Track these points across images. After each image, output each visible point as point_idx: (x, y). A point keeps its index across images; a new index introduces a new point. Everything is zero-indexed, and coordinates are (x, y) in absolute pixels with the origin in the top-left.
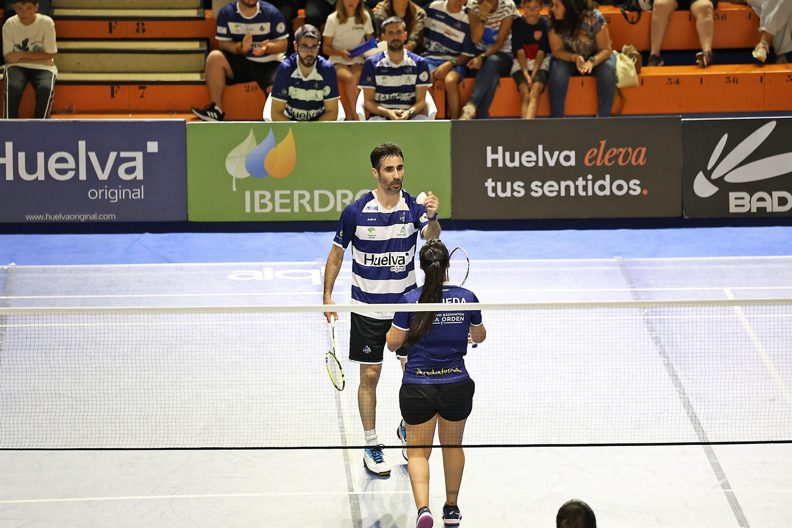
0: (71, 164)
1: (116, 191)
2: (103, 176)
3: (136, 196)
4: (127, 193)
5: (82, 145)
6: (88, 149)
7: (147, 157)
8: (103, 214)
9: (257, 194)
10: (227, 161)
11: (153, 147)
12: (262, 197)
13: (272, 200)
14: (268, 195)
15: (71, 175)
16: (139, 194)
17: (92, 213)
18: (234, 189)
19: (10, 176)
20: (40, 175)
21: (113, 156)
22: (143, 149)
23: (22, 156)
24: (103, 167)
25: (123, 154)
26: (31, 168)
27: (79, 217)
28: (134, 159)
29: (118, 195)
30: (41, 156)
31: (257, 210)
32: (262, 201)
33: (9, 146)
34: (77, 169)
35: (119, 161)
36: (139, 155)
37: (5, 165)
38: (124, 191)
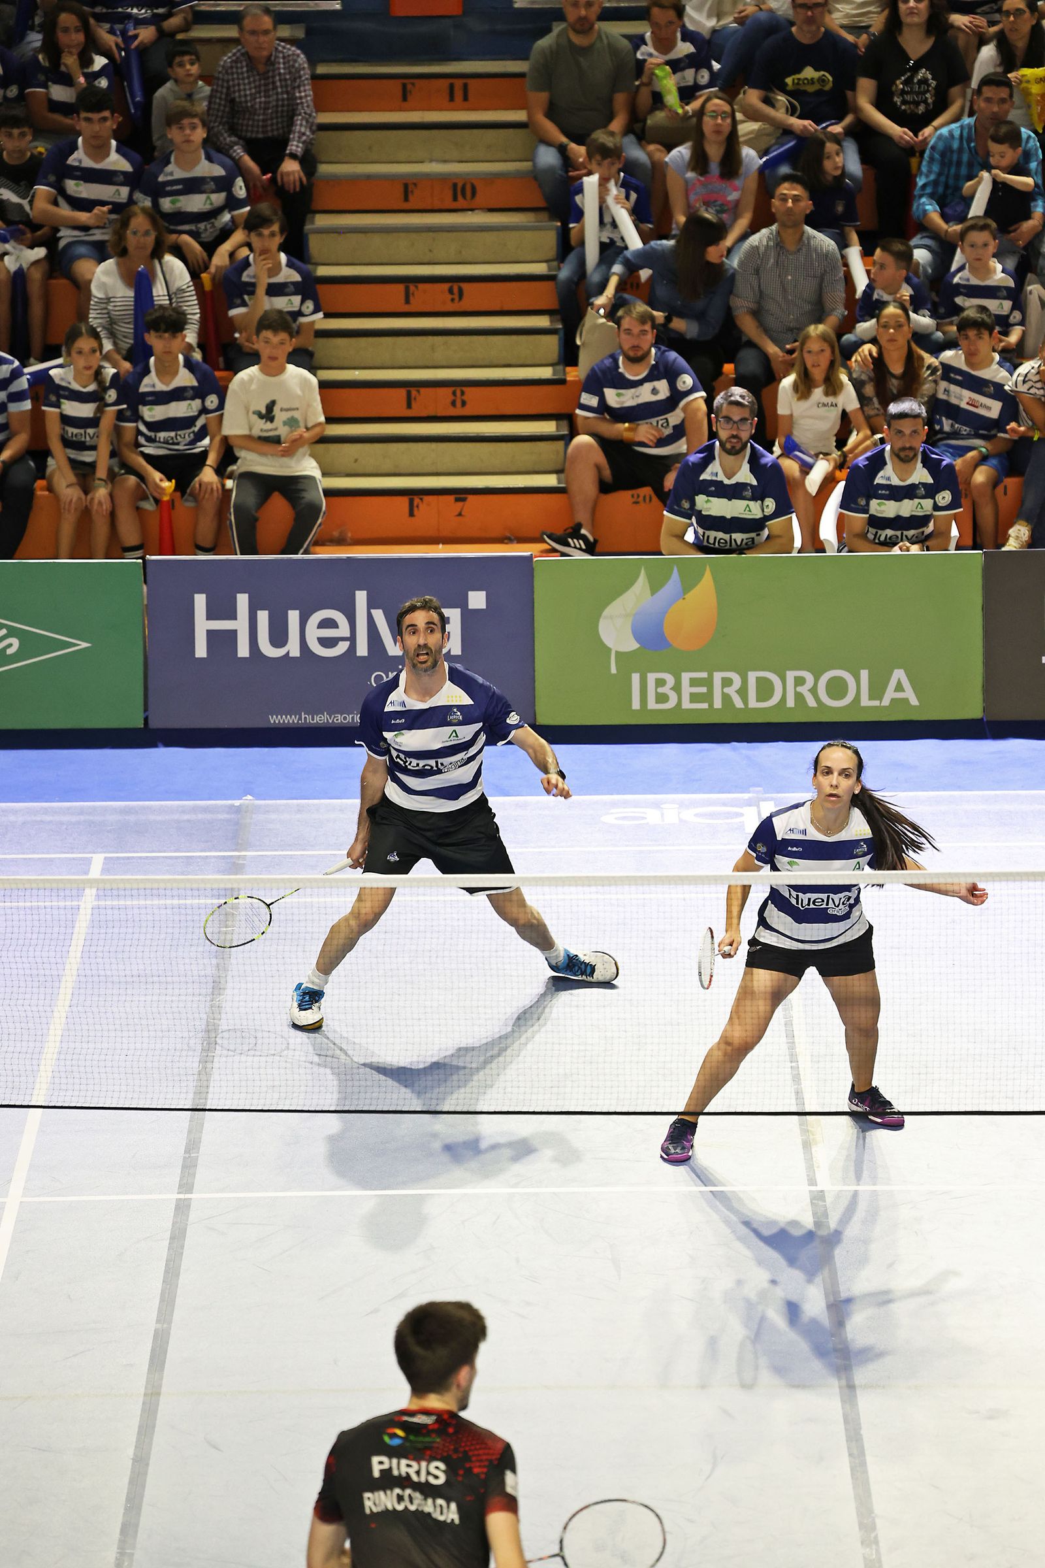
0: (344, 630)
2: (395, 649)
5: (361, 597)
6: (371, 605)
7: (469, 616)
9: (652, 677)
10: (601, 620)
12: (660, 683)
13: (677, 688)
14: (670, 680)
15: (343, 647)
18: (614, 670)
19: (243, 651)
20: (293, 648)
22: (462, 603)
23: (263, 616)
24: (395, 633)
26: (279, 636)
30: (294, 616)
31: (652, 705)
32: (660, 690)
33: (243, 600)
34: (352, 639)
37: (236, 631)
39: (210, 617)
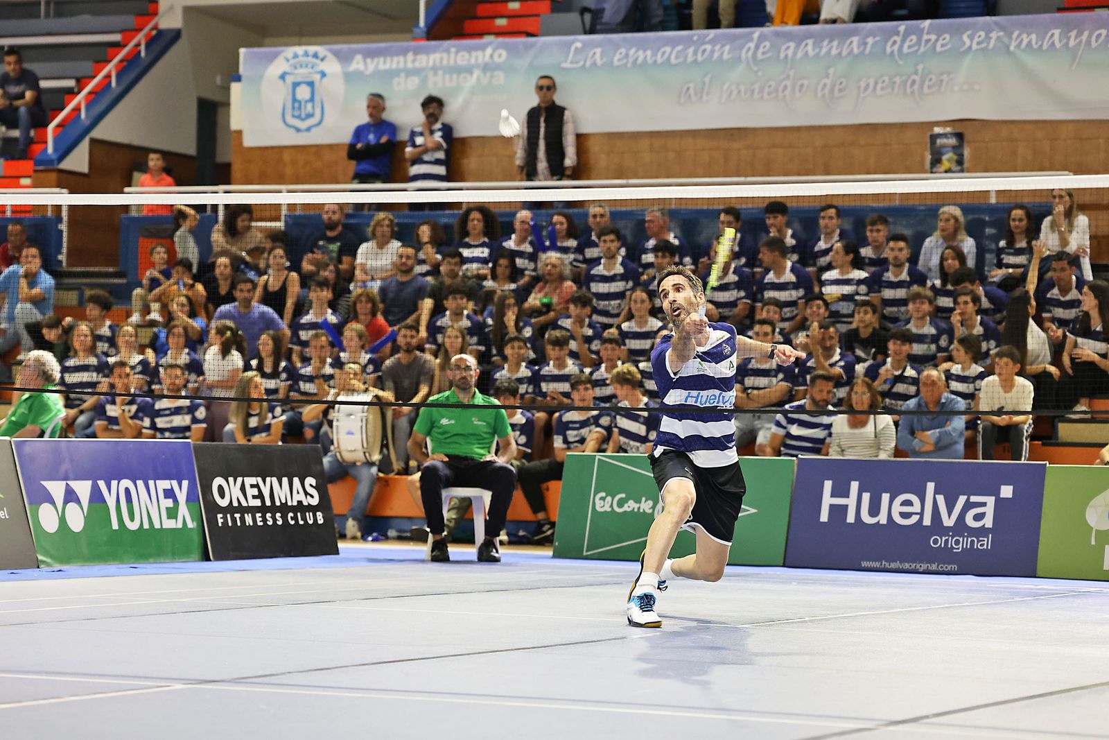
0: (917, 508)
1: (961, 539)
2: (948, 522)
3: (982, 545)
4: (972, 542)
5: (931, 486)
6: (936, 492)
7: (1000, 502)
8: (944, 564)
10: (1088, 509)
11: (1007, 491)
15: (915, 519)
16: (986, 543)
17: (932, 562)
18: (1093, 543)
20: (882, 518)
21: (962, 500)
22: (995, 492)
23: (866, 497)
24: (950, 511)
25: (974, 499)
26: (874, 511)
27: (918, 566)
28: (984, 504)
29: (964, 543)
30: (886, 497)
33: (855, 486)
34: (921, 514)
35: (968, 506)
36: (990, 500)
37: (847, 506)
38: (969, 539)
39: (833, 495)
